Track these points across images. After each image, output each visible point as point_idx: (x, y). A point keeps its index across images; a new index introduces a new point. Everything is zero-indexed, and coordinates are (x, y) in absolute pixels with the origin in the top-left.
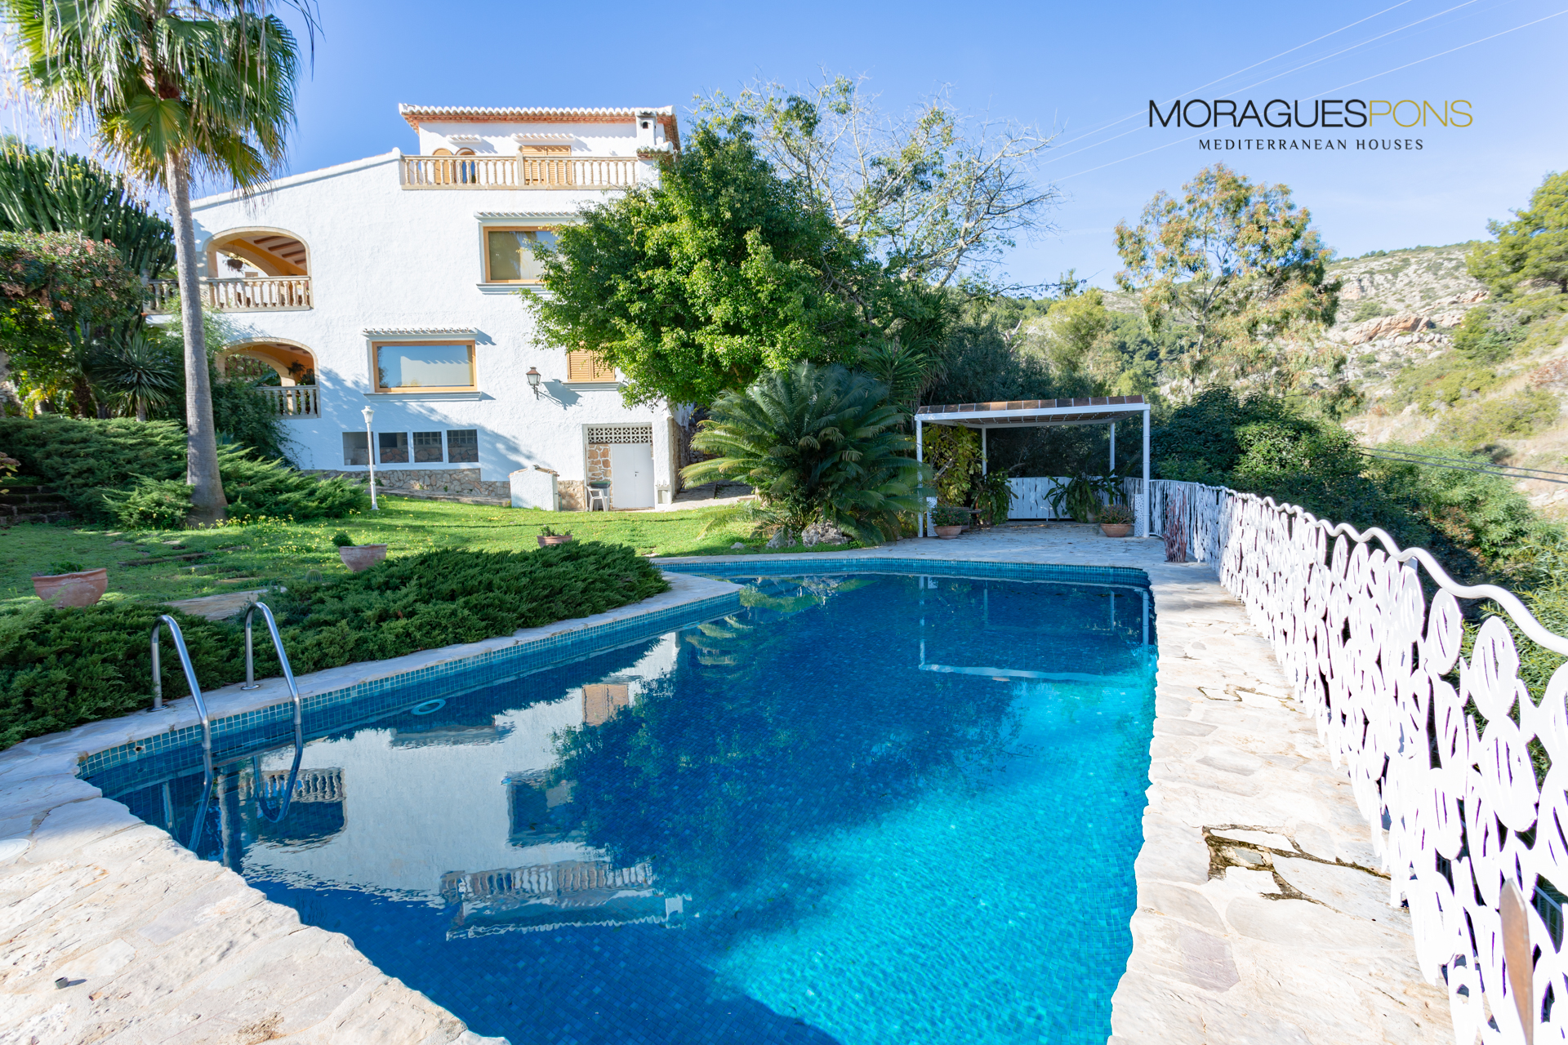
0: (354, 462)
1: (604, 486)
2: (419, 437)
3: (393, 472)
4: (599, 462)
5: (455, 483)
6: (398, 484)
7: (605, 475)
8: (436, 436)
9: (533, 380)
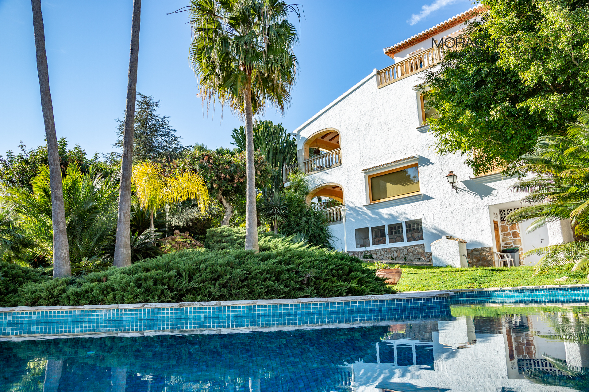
0: (362, 246)
1: (512, 251)
2: (390, 227)
3: (378, 250)
4: (509, 234)
5: (411, 254)
6: (381, 257)
7: (515, 244)
8: (400, 226)
9: (451, 180)
